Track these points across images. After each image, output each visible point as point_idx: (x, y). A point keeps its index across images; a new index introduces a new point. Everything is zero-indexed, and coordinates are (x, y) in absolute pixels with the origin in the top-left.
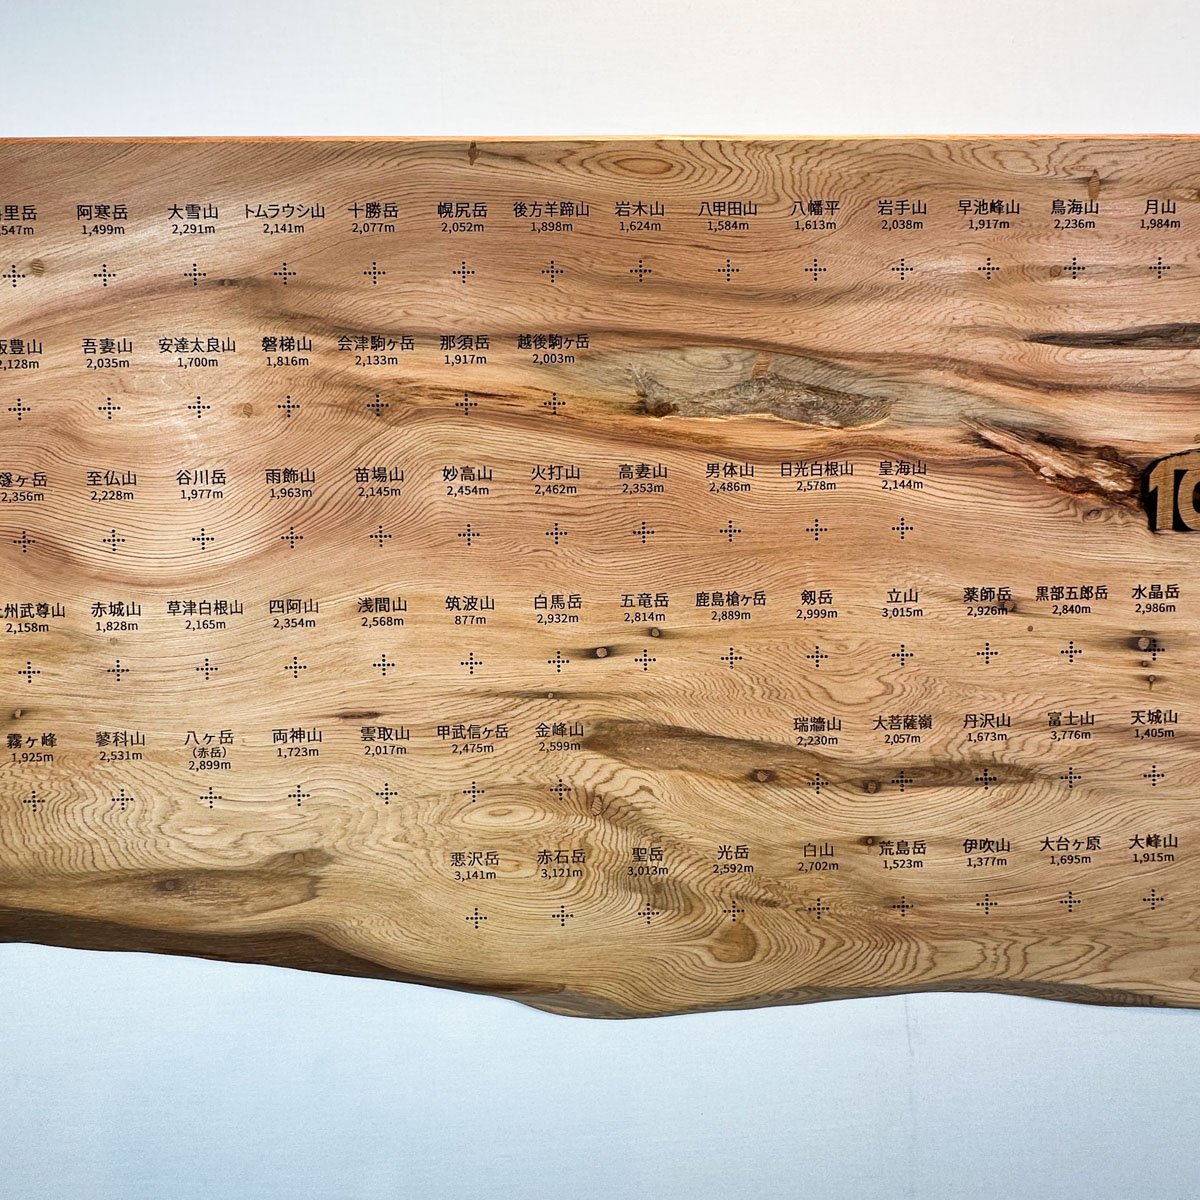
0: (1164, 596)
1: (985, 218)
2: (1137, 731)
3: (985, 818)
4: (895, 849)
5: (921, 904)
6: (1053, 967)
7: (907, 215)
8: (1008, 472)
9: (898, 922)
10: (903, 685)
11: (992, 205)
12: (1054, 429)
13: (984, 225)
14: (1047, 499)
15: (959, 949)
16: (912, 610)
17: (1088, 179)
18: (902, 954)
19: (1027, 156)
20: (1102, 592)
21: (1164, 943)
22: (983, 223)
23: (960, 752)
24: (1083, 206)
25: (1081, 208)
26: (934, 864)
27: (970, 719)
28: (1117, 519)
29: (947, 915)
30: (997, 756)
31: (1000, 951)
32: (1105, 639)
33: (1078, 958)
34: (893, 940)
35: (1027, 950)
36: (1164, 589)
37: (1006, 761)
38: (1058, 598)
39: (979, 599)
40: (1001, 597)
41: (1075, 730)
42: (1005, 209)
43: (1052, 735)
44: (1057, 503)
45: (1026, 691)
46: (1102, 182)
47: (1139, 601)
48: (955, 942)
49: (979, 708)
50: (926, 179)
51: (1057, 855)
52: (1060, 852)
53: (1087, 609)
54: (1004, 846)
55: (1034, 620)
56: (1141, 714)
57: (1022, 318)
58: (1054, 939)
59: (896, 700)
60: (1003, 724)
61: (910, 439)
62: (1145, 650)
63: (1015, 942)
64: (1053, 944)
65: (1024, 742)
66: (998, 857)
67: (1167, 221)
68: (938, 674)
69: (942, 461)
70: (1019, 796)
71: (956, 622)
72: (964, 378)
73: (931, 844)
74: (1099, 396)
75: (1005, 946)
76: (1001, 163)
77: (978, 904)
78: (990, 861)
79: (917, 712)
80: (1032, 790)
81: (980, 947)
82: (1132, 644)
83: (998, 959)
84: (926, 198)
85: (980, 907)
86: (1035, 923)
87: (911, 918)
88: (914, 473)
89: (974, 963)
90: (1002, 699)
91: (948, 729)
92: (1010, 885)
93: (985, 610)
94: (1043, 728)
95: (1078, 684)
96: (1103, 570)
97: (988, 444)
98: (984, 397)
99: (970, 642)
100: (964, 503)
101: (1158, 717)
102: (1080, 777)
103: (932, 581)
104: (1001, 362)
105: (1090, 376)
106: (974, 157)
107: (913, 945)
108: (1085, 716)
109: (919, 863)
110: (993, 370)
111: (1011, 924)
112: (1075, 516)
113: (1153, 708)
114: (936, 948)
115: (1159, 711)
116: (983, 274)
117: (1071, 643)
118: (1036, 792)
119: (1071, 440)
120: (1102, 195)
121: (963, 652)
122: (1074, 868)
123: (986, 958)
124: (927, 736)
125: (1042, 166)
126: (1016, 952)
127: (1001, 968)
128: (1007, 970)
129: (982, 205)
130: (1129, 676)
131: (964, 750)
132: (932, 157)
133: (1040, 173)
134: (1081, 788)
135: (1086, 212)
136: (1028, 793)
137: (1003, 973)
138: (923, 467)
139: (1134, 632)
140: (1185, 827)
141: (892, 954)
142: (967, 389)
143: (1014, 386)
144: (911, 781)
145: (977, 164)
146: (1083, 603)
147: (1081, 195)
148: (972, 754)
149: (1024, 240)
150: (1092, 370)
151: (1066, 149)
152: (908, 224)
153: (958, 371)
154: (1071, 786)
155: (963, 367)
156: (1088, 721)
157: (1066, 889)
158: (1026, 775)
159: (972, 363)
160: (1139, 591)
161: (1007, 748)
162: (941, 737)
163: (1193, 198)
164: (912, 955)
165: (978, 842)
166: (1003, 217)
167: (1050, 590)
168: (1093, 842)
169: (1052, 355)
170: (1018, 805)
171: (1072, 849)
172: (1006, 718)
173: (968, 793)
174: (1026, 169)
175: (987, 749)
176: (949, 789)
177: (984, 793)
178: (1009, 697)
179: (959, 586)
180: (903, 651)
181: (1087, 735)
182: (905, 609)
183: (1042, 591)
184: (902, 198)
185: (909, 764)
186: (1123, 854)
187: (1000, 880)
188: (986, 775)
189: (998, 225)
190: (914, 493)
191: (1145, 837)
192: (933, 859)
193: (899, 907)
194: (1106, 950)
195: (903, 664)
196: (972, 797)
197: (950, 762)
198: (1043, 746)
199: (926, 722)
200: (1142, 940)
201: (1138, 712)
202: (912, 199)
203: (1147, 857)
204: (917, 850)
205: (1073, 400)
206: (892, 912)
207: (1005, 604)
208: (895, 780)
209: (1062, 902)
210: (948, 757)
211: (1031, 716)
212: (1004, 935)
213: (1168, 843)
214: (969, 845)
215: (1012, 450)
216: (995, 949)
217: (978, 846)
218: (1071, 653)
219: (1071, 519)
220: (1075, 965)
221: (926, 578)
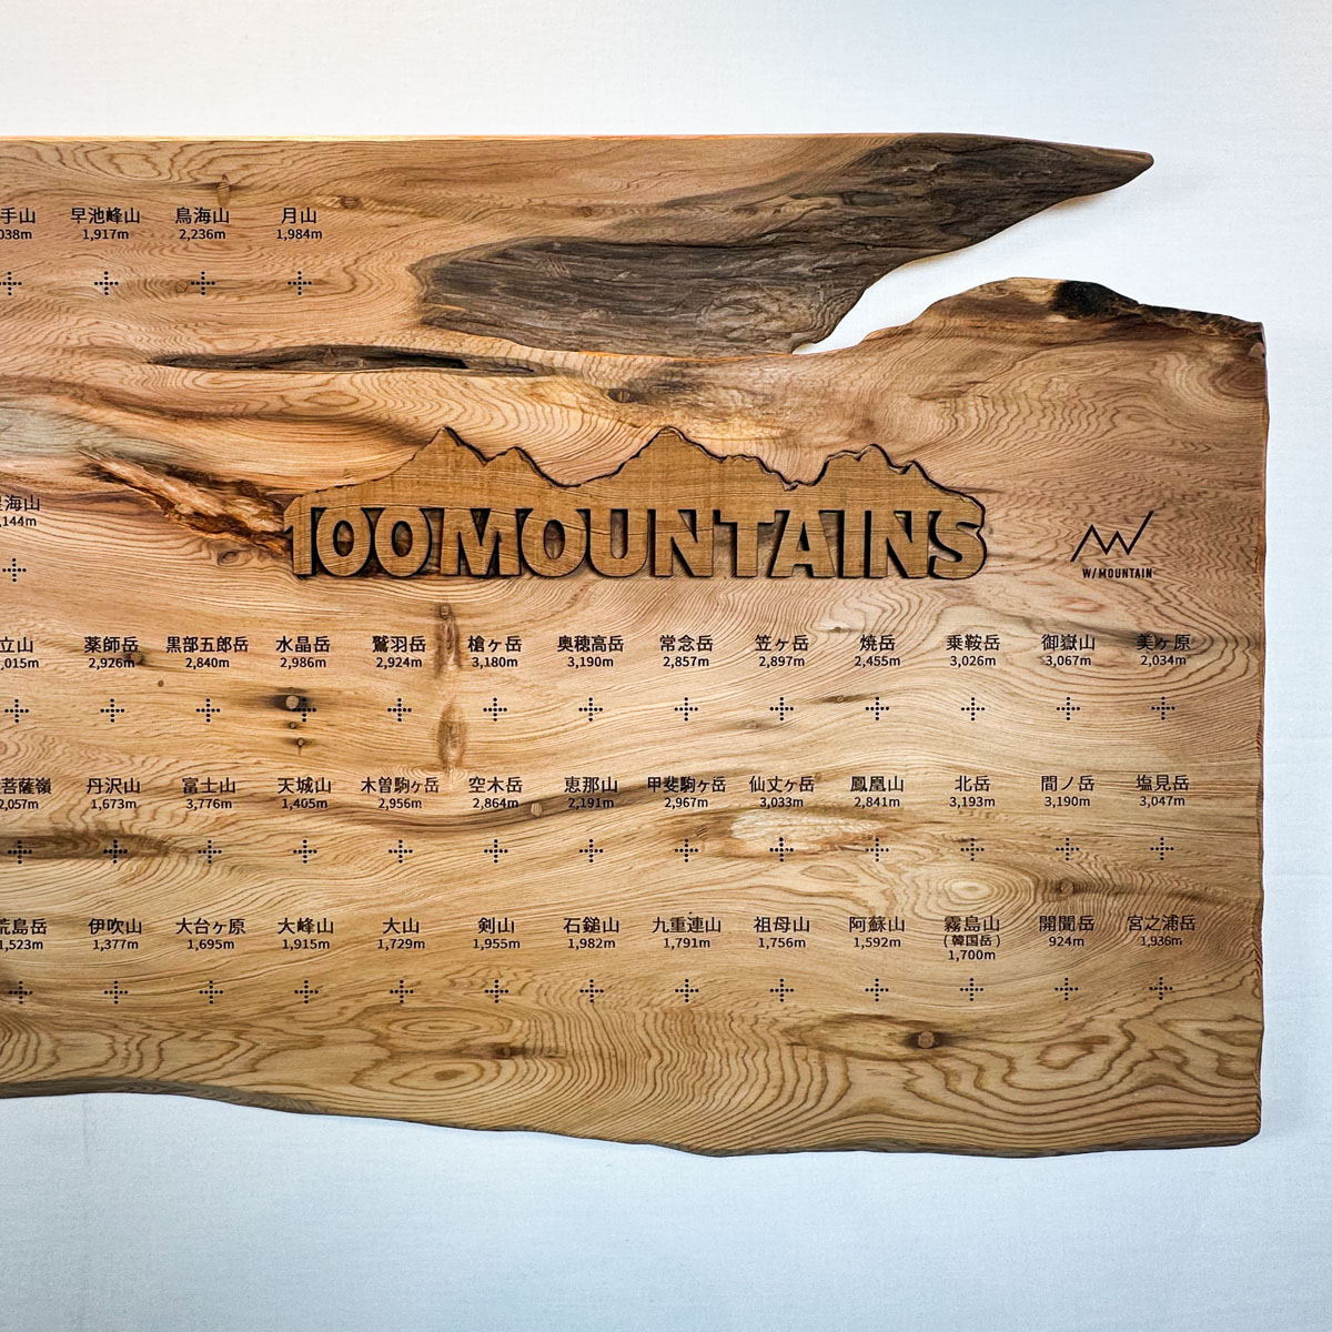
0: (313, 650)
1: (100, 227)
2: (285, 800)
3: (114, 895)
4: (11, 928)
5: (43, 989)
6: (192, 1065)
7: (14, 225)
8: (133, 508)
9: (15, 1009)
10: (17, 744)
11: (109, 213)
12: (184, 462)
13: (100, 235)
14: (177, 539)
15: (85, 1042)
16: (26, 661)
17: (216, 185)
18: (20, 1046)
19: (147, 159)
20: (242, 644)
21: (317, 1042)
22: (98, 234)
23: (85, 821)
24: (212, 215)
25: (209, 216)
26: (57, 946)
27: (93, 784)
28: (255, 562)
29: (71, 1004)
30: (126, 825)
31: (132, 1047)
32: (247, 697)
33: (221, 1056)
34: (10, 1030)
35: (163, 1046)
36: (312, 641)
37: (135, 831)
38: (192, 650)
39: (102, 649)
40: (127, 648)
41: (214, 798)
42: (123, 218)
43: (187, 803)
44: (187, 543)
45: (157, 753)
46: (232, 188)
47: (283, 655)
48: (81, 1034)
49: (104, 772)
50: (34, 185)
51: (196, 940)
52: (198, 934)
53: (224, 663)
54: (134, 927)
55: (165, 673)
56: (288, 782)
57: (146, 338)
58: (195, 1034)
59: (9, 762)
60: (132, 790)
61: (21, 471)
62: (294, 710)
63: (149, 1036)
64: (192, 1040)
65: (155, 811)
66: (128, 940)
67: (307, 231)
68: (57, 733)
69: (57, 495)
70: (149, 872)
71: (76, 675)
72: (80, 404)
73: (53, 923)
74: (234, 425)
75: (138, 1039)
76: (118, 167)
77: (106, 992)
78: (120, 944)
79: (34, 775)
80: (166, 865)
81: (109, 1041)
82: (278, 702)
83: (129, 1055)
84: (34, 205)
85: (109, 995)
86: (170, 1015)
87: (29, 1006)
88: (26, 509)
89: (102, 1059)
90: (130, 763)
91: (70, 794)
92: (143, 972)
93: (109, 662)
94: (176, 796)
95: (216, 746)
96: (243, 619)
97: (111, 477)
98: (104, 425)
99: (92, 697)
100: (82, 543)
101: (309, 786)
102: (220, 852)
103: (49, 629)
104: (121, 386)
105: (222, 402)
106: (88, 160)
107: (33, 1037)
108: (224, 783)
109: (39, 944)
110: (112, 395)
111: (144, 1016)
112: (210, 558)
113: (303, 775)
114: (58, 1040)
115: (309, 779)
116: (100, 289)
117: (208, 700)
118: (170, 867)
119: (203, 474)
120: (233, 202)
121: (86, 709)
122: (216, 953)
123: (115, 1053)
124: (45, 802)
125: (165, 170)
126: (150, 1047)
127: (133, 1064)
128: (139, 1068)
129: (97, 214)
130: (275, 738)
131: (88, 818)
132: (41, 160)
133: (161, 178)
134: (222, 863)
135: (215, 222)
136: (162, 867)
137: (135, 1071)
138: (36, 502)
139: (280, 689)
140: (341, 911)
141: (10, 1046)
142: (84, 416)
143: (137, 413)
144: (30, 852)
145: (91, 168)
146: (221, 656)
147: (209, 202)
148: (98, 823)
149: (146, 252)
150: (225, 397)
151: (191, 152)
152: (15, 234)
153: (74, 396)
154: (210, 862)
155: (79, 392)
156: (228, 788)
157: (205, 977)
158: (160, 848)
159: (90, 388)
160: (284, 643)
161: (136, 817)
162: (63, 803)
163: (336, 206)
164: (32, 1047)
165: (106, 922)
166: (122, 227)
167: (182, 641)
168: (236, 925)
169: (180, 379)
170: (150, 881)
171: (212, 932)
172: (135, 784)
173: (93, 867)
174: (145, 173)
175: (114, 818)
176: (72, 861)
177: (112, 867)
178: (138, 760)
179: (79, 636)
180: (17, 706)
181: (227, 804)
182: (19, 660)
183: (173, 642)
184: (9, 205)
185: (27, 833)
186: (269, 939)
187: (130, 966)
188: (116, 846)
189: (116, 235)
190: (27, 531)
191: (296, 920)
192: (54, 940)
193: (16, 993)
194: (252, 1048)
195: (17, 721)
196: (98, 871)
197: (73, 831)
198: (178, 816)
199: (45, 786)
200: (293, 1038)
201: (286, 780)
202: (18, 207)
203: (298, 944)
204: (36, 930)
205: (203, 430)
206: (9, 999)
207: (132, 656)
208: (12, 850)
209: (201, 992)
210: (70, 826)
211: (164, 781)
212: (135, 1027)
213: (322, 929)
214: (96, 925)
215: (140, 485)
216: (126, 1043)
217: (106, 927)
218: (208, 712)
219: (203, 562)
220: (217, 1064)
221: (41, 626)
